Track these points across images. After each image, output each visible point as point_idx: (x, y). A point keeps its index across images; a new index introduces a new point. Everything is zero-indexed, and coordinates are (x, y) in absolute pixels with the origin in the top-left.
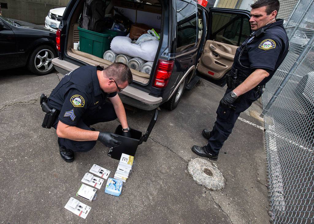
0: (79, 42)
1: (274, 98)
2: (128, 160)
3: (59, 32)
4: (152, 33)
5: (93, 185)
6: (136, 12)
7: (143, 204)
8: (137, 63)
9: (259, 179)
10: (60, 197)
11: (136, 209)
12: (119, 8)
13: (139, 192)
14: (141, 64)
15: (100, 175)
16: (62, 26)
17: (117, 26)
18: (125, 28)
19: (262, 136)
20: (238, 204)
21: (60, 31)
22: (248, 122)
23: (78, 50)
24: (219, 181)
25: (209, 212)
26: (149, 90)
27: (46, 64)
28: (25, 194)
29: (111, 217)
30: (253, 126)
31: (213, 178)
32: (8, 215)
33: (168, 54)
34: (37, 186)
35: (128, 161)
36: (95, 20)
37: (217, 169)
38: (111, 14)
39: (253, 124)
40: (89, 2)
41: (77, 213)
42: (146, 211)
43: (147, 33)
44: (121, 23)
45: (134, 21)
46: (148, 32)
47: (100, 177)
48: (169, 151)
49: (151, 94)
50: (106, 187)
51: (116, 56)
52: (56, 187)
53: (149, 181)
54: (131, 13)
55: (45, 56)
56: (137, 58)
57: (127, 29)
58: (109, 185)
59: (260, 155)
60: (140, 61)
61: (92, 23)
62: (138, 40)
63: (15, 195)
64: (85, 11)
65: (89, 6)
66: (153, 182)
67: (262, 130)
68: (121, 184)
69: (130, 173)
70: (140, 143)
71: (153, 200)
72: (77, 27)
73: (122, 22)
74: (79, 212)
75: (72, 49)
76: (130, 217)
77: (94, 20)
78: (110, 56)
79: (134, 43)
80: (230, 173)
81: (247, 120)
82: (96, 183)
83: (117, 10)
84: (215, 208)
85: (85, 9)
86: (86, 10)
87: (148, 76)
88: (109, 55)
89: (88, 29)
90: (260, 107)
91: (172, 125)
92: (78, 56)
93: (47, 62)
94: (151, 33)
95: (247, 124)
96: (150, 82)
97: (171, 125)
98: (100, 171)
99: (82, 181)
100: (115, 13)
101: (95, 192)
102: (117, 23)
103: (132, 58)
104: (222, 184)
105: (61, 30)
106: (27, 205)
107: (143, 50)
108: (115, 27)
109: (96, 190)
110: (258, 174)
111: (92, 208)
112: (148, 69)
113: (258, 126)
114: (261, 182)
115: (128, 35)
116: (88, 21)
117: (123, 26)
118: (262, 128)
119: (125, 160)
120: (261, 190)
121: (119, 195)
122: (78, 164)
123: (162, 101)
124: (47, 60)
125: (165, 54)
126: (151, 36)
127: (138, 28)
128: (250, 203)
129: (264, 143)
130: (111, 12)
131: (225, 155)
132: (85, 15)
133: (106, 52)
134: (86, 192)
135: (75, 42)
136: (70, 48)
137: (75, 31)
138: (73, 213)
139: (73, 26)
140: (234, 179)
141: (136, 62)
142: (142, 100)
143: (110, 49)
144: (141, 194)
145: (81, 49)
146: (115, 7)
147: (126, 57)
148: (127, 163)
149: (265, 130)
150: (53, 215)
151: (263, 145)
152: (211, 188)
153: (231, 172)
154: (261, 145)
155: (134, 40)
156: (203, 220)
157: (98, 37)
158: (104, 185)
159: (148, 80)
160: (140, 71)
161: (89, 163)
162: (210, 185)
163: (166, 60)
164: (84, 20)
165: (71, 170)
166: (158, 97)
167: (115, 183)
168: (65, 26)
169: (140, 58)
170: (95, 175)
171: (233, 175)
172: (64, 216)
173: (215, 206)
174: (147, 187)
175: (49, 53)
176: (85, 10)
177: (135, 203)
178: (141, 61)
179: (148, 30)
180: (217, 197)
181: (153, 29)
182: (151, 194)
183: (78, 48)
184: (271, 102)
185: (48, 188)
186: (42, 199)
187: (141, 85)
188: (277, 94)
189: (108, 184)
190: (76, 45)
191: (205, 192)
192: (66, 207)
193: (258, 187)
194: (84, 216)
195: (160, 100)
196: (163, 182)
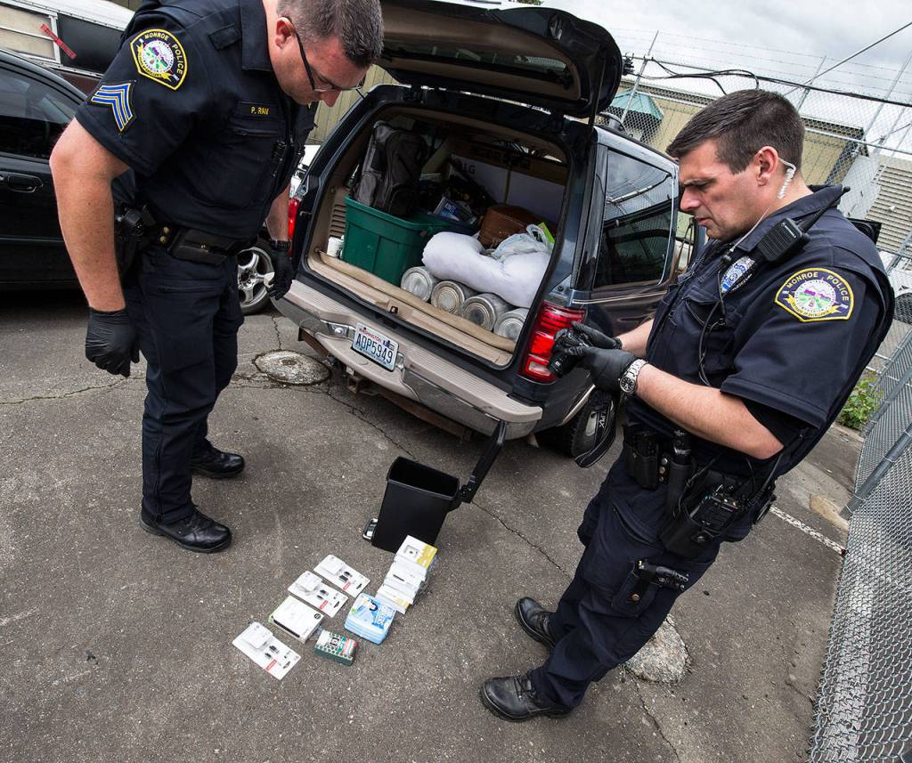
0: (343, 237)
1: (887, 464)
2: (420, 555)
3: (296, 203)
4: (539, 233)
5: (317, 603)
6: (509, 176)
7: (442, 675)
8: (488, 307)
9: (793, 677)
10: (227, 616)
11: (420, 684)
12: (463, 160)
13: (435, 644)
14: (499, 314)
15: (341, 584)
16: (304, 189)
17: (449, 207)
18: (474, 215)
19: (833, 569)
20: (714, 729)
21: (298, 201)
22: (799, 524)
23: (339, 257)
24: (672, 662)
25: (622, 732)
26: (509, 382)
27: (250, 286)
28: (140, 594)
29: (349, 689)
30: (813, 539)
31: (653, 648)
32: (91, 632)
33: (568, 292)
34: (172, 581)
35: (418, 557)
36: (392, 182)
37: (671, 628)
38: (439, 174)
39: (812, 533)
40: (383, 135)
41: (262, 662)
42: (447, 694)
43: (526, 232)
44: (463, 200)
45: (500, 199)
46: (529, 228)
47: (338, 589)
48: (544, 560)
49: (514, 395)
50: (350, 612)
51: (434, 285)
52: (220, 592)
53: (469, 623)
54: (495, 177)
55: (250, 265)
56: (489, 296)
57: (478, 218)
58: (359, 609)
59: (813, 617)
60: (495, 305)
61: (384, 191)
62: (498, 248)
63: (116, 590)
64: (369, 159)
65: (381, 145)
66: (479, 627)
67: (837, 553)
68: (391, 614)
69: (420, 590)
70: (453, 506)
71: (471, 671)
72: (342, 196)
73: (467, 197)
74: (268, 661)
75: (322, 254)
76: (398, 700)
77: (389, 184)
78: (418, 282)
79: (488, 254)
80: (709, 646)
81: (797, 518)
82: (326, 602)
83: (458, 166)
84: (643, 725)
85: (370, 151)
86: (372, 156)
87: (512, 345)
88: (416, 279)
89: (371, 206)
90: (848, 490)
91: (567, 494)
92: (336, 272)
93: (254, 281)
94: (536, 234)
95: (793, 528)
96: (513, 362)
97: (565, 493)
98: (342, 574)
99: (289, 589)
100: (452, 171)
101: (319, 621)
102: (454, 198)
103: (478, 293)
104: (677, 670)
105: (300, 200)
106: (139, 620)
107: (508, 275)
108: (444, 207)
109: (322, 616)
110: (794, 666)
111: (303, 658)
112: (513, 325)
113: (827, 541)
114: (797, 686)
115: (478, 234)
116: (374, 185)
117: (468, 209)
118: (838, 548)
119: (411, 552)
120: (790, 707)
121: (381, 640)
122: (286, 547)
123: (540, 418)
124: (253, 277)
125: (561, 289)
126: (533, 239)
127: (505, 217)
128: (750, 734)
129: (835, 587)
130: (442, 169)
131: (704, 596)
132: (369, 167)
133: (410, 270)
134: (296, 615)
135: (333, 236)
136: (317, 250)
137: (336, 205)
138: (251, 660)
139: (335, 192)
140: (716, 664)
141: (484, 304)
142: (485, 407)
143: (422, 265)
144: (440, 650)
145: (346, 255)
146: (454, 157)
147: (462, 289)
148: (415, 560)
149: (844, 553)
150: (199, 655)
151: (830, 595)
152: (642, 675)
153: (713, 644)
154: (824, 590)
155: (488, 247)
156: (599, 747)
157: (394, 227)
158: (345, 610)
159: (510, 356)
160: (492, 331)
161: (318, 550)
162: (642, 666)
163: (562, 307)
164: (363, 181)
165: (267, 560)
166: (531, 405)
167: (377, 608)
168: (312, 192)
169: (498, 296)
170: (326, 581)
171: (715, 653)
172: (227, 662)
173: (644, 721)
174: (460, 637)
175: (261, 260)
176: (369, 155)
177: (419, 668)
178: (498, 306)
179: (529, 224)
180: (654, 701)
181: (543, 223)
182: (468, 657)
183: (338, 252)
184: (877, 475)
185: (199, 591)
186: (181, 613)
187: (491, 366)
188: (894, 454)
189: (355, 606)
190: (334, 244)
191: (623, 681)
192: (236, 642)
193: (785, 699)
194: (279, 673)
195: (536, 414)
196: (507, 634)
